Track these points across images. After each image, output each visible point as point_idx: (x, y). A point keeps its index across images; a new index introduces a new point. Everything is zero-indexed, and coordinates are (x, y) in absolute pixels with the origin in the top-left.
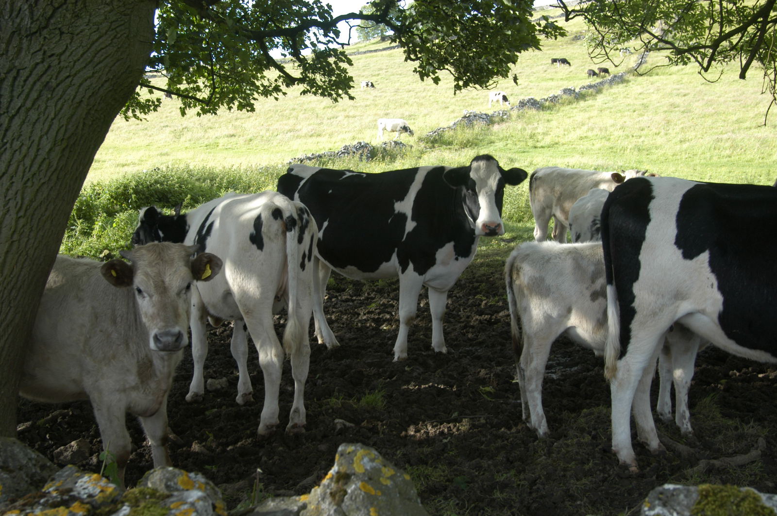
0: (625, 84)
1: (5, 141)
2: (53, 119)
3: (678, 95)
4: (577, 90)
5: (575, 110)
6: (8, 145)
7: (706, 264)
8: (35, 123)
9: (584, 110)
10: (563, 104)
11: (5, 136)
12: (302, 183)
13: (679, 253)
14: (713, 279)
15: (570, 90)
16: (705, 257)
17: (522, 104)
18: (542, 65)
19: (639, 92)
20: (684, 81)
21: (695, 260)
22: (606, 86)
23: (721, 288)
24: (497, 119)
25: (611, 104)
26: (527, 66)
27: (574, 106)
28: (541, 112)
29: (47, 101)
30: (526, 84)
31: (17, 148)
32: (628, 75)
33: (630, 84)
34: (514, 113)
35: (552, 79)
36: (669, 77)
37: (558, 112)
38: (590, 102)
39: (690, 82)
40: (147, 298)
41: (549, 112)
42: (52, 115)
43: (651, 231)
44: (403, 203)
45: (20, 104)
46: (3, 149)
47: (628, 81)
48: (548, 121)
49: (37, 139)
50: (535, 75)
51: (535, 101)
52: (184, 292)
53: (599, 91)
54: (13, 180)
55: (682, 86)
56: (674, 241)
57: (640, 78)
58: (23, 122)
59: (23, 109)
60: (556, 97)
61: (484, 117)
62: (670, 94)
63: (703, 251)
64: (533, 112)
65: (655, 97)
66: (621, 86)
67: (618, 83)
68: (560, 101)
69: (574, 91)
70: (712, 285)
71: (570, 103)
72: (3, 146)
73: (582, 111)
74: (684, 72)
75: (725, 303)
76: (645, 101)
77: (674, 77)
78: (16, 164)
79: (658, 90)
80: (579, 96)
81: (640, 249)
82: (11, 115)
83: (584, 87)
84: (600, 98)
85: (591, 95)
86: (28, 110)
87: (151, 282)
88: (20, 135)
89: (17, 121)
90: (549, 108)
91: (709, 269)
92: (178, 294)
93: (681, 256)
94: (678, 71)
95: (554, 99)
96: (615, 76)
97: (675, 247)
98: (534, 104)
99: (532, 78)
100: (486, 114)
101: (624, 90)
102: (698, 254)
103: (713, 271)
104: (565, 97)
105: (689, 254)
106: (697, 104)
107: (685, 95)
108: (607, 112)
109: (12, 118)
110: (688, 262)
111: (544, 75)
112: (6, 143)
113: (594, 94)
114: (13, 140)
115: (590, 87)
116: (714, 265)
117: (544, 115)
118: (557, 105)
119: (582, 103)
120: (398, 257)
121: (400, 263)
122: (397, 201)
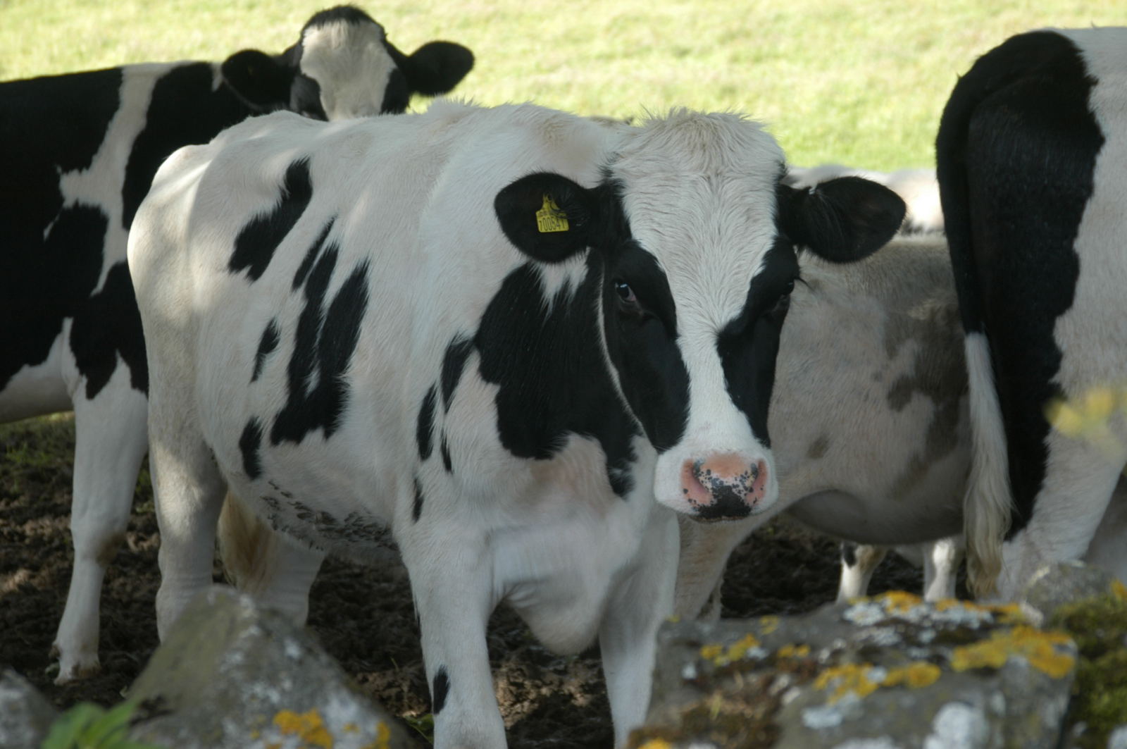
44: (87, 175)
120: (76, 345)
121: (83, 365)
122: (67, 170)
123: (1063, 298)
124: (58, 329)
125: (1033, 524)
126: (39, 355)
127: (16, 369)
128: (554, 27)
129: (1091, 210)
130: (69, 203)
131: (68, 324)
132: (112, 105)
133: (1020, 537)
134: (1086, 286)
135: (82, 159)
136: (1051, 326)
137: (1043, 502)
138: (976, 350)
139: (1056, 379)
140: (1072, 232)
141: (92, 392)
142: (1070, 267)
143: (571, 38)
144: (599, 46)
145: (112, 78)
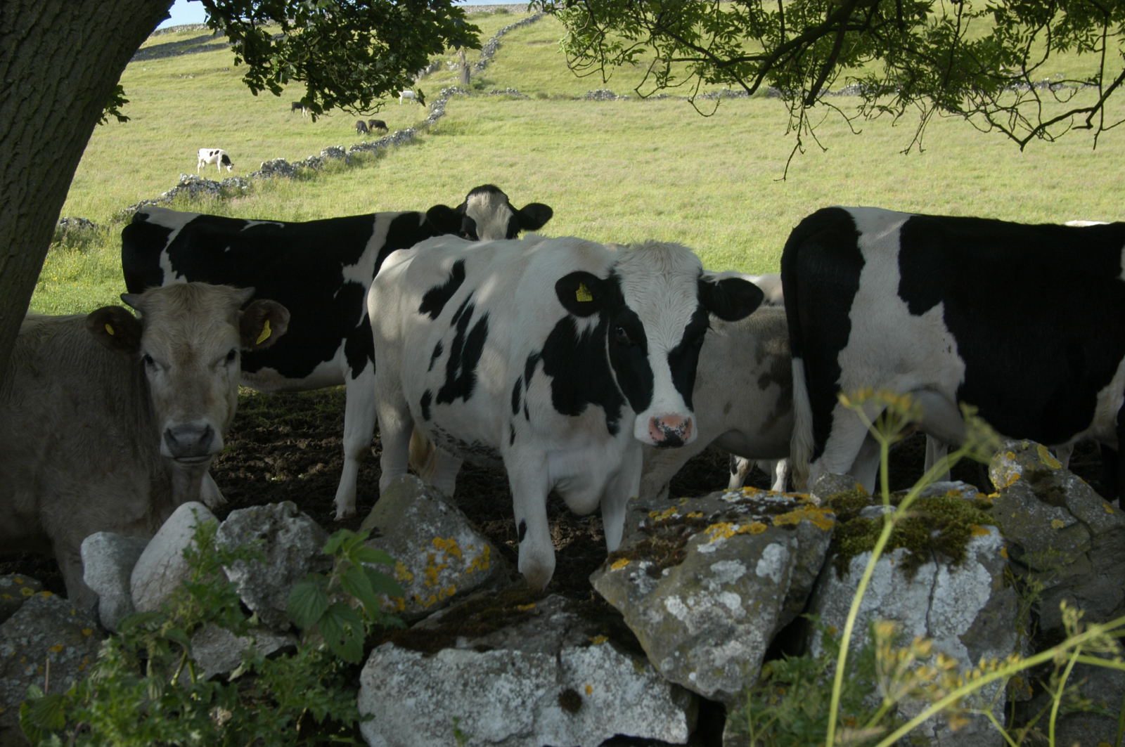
0: (418, 146)
1: (10, 80)
2: (78, 52)
3: (500, 165)
4: (348, 152)
5: (352, 182)
6: (13, 89)
7: (940, 321)
8: (53, 56)
9: (365, 182)
10: (329, 172)
11: (8, 72)
12: (172, 237)
13: (903, 307)
14: (950, 340)
15: (337, 150)
16: (938, 311)
17: (268, 169)
18: (280, 110)
19: (443, 158)
20: (505, 144)
21: (925, 315)
22: (390, 148)
23: (961, 352)
24: (232, 191)
25: (404, 175)
26: (257, 112)
27: (347, 174)
28: (298, 183)
29: (73, 19)
30: (260, 139)
31: (26, 95)
32: (420, 132)
33: (425, 145)
34: (258, 183)
35: (300, 134)
36: (481, 137)
37: (325, 182)
38: (370, 170)
39: (515, 147)
40: (161, 373)
41: (309, 183)
42: (79, 45)
43: (867, 277)
44: (356, 267)
45: (33, 21)
46: (5, 95)
47: (421, 142)
48: (313, 196)
49: (55, 84)
50: (272, 127)
51: (287, 165)
52: (222, 362)
53: (381, 155)
54: (17, 150)
55: (504, 151)
56: (896, 291)
57: (438, 138)
58: (36, 53)
59: (39, 30)
60: (319, 160)
61: (213, 186)
62: (489, 162)
63: (935, 303)
64: (285, 182)
65: (466, 166)
66: (412, 148)
67: (407, 144)
68: (324, 167)
69: (344, 152)
70: (950, 348)
71: (339, 170)
72: (5, 90)
73: (362, 183)
74: (502, 131)
75: (968, 373)
76: (455, 172)
77: (490, 138)
78: (23, 123)
79: (470, 156)
80: (353, 161)
81: (851, 302)
82: (20, 38)
83: (357, 148)
84: (385, 167)
85: (369, 160)
86: (45, 32)
87: (168, 344)
88: (31, 74)
89: (28, 49)
90: (309, 177)
91: (944, 328)
92: (213, 366)
93: (906, 311)
94: (494, 130)
95: (315, 163)
96: (401, 133)
97: (899, 298)
98: (284, 168)
99: (267, 131)
100: (214, 183)
101: (417, 154)
102: (928, 308)
103: (950, 330)
104: (332, 160)
105: (918, 307)
106: (534, 178)
107: (511, 166)
108: (402, 185)
109: (21, 43)
110: (917, 320)
111: (287, 127)
112: (10, 84)
113: (374, 157)
114: (21, 81)
115: (367, 147)
116: (951, 322)
117: (306, 187)
118: (320, 172)
119: (359, 172)
120: (347, 352)
121: (350, 362)
122: (346, 265)
123: (843, 342)
124: (339, 344)
125: (825, 455)
126: (329, 357)
127: (318, 363)
128: (595, 198)
129: (858, 297)
130: (346, 281)
131: (344, 341)
132: (370, 232)
133: (818, 460)
134: (854, 335)
135: (354, 259)
136: (836, 355)
137: (830, 444)
138: (797, 366)
139: (838, 382)
140: (849, 309)
141: (355, 376)
142: (846, 326)
143: (604, 204)
144: (617, 208)
145: (371, 218)
